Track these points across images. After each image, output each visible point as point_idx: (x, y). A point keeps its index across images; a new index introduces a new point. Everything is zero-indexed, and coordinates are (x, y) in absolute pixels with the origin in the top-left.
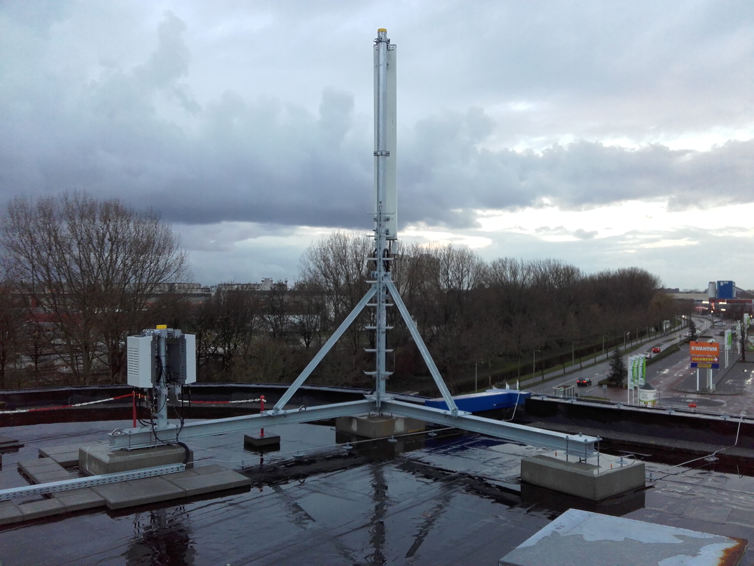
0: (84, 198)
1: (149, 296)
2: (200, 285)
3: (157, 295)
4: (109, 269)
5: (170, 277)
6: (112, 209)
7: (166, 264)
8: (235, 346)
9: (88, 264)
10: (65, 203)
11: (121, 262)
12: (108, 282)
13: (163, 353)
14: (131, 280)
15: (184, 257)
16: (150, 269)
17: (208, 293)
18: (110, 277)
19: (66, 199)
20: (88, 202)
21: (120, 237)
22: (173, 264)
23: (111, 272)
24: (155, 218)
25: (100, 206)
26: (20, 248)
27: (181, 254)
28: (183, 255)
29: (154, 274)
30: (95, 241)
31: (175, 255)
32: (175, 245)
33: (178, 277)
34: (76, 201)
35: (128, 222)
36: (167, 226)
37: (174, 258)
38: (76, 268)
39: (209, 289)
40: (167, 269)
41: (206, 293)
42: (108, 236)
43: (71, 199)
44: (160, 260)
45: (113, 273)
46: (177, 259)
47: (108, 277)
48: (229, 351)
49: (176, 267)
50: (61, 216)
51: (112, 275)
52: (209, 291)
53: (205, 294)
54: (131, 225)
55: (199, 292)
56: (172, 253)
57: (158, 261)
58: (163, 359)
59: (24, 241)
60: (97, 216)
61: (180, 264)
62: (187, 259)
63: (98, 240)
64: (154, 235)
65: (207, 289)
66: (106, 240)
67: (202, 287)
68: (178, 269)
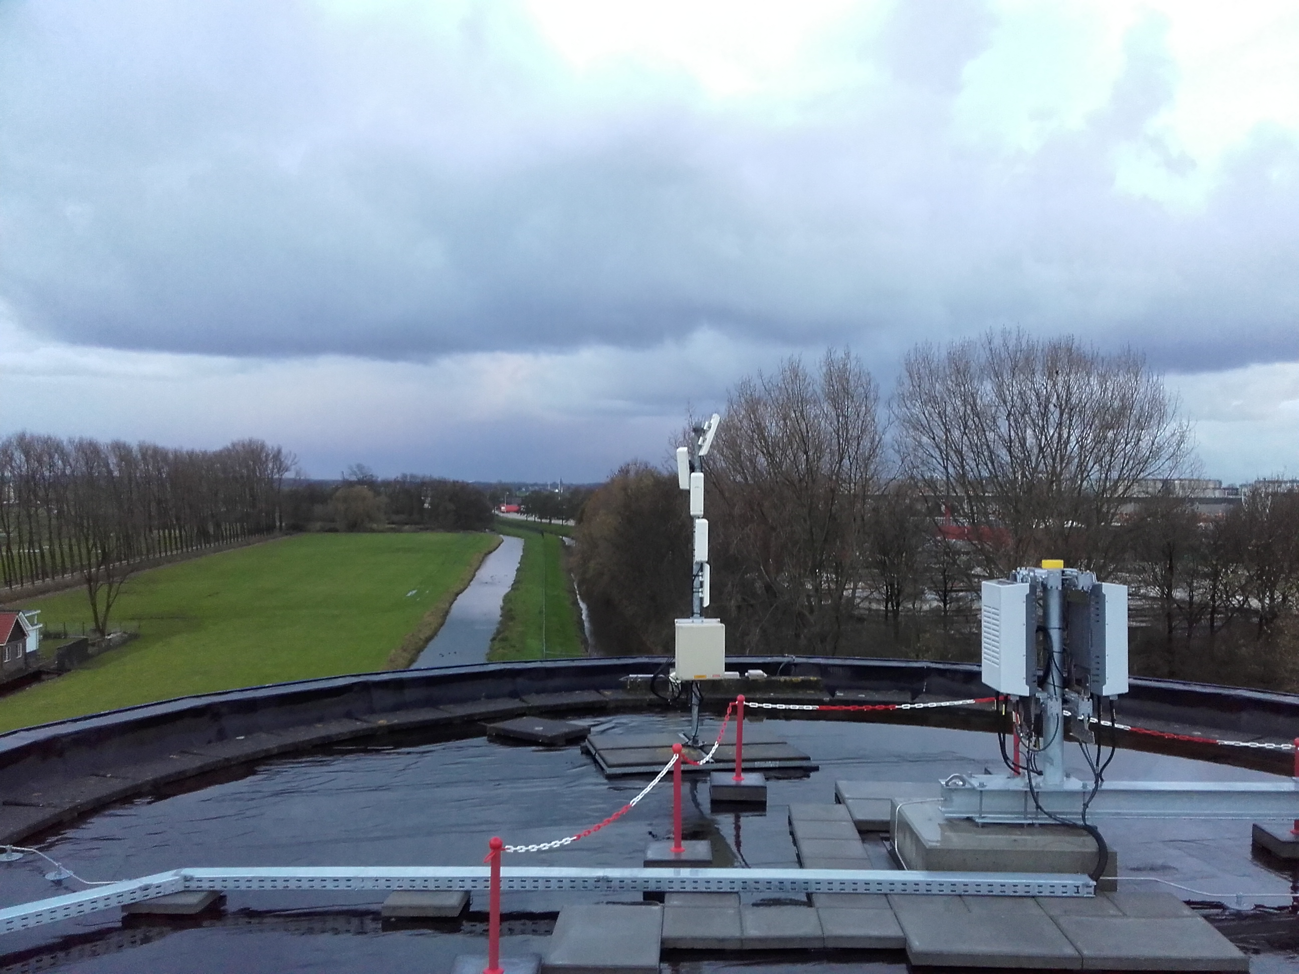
0: (1019, 338)
1: (1123, 500)
2: (1220, 483)
3: (1137, 500)
4: (1056, 454)
5: (1160, 469)
6: (1062, 354)
7: (1153, 444)
8: (1285, 599)
9: (1023, 448)
10: (987, 349)
11: (1075, 443)
12: (1055, 477)
13: (1055, 621)
14: (1092, 472)
15: (1186, 431)
16: (1125, 454)
17: (1234, 497)
18: (1059, 469)
19: (990, 343)
20: (1024, 345)
21: (1074, 400)
22: (1166, 444)
23: (1058, 460)
24: (1136, 365)
25: (1042, 350)
26: (922, 425)
27: (1181, 426)
28: (1185, 428)
29: (1131, 462)
30: (1034, 408)
31: (1169, 429)
32: (1170, 411)
33: (1175, 467)
34: (1005, 345)
35: (1089, 374)
36: (1155, 378)
37: (1168, 434)
38: (1003, 454)
39: (1237, 489)
40: (1155, 453)
41: (1231, 497)
42: (1054, 400)
43: (997, 342)
44: (1142, 437)
45: (1062, 460)
46: (1173, 435)
47: (1054, 467)
48: (1271, 606)
49: (1171, 450)
50: (982, 371)
51: (1061, 464)
52: (1237, 494)
53: (1230, 499)
54: (1094, 381)
55: (1217, 494)
56: (1165, 425)
57: (1139, 440)
58: (1055, 635)
59: (926, 412)
60: (1039, 367)
61: (1179, 445)
62: (1192, 434)
63: (1039, 406)
64: (1132, 395)
65: (1233, 490)
66: (1051, 407)
67: (1224, 485)
68: (1174, 454)
